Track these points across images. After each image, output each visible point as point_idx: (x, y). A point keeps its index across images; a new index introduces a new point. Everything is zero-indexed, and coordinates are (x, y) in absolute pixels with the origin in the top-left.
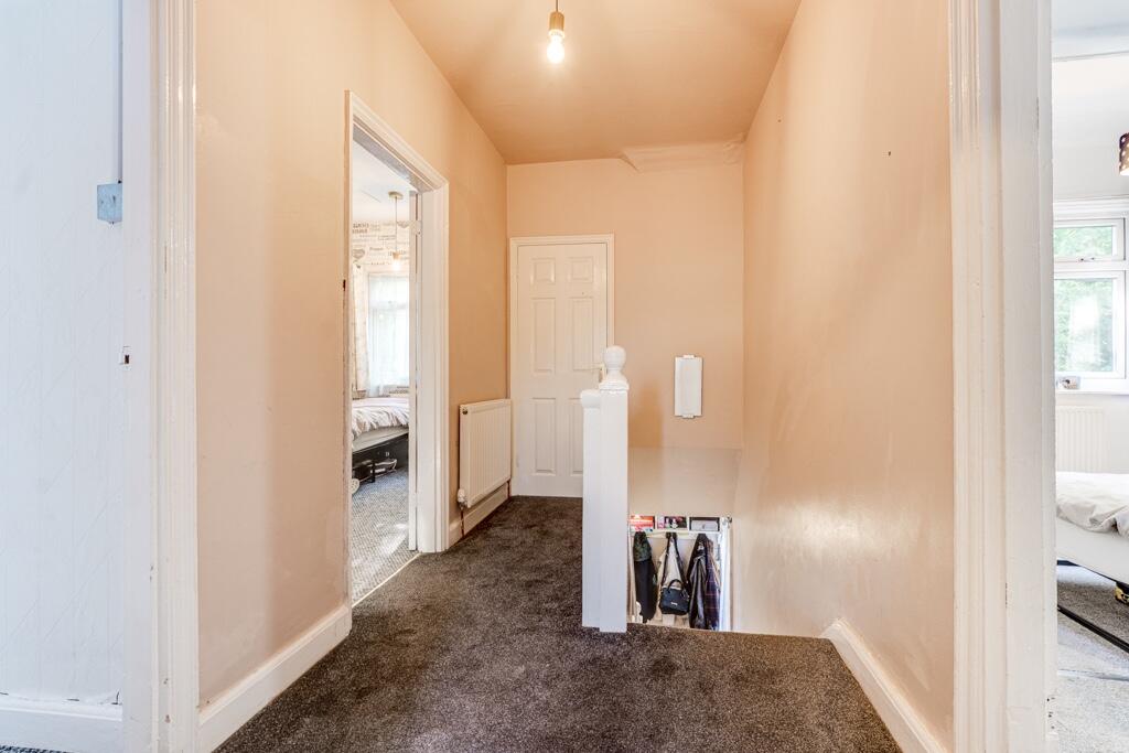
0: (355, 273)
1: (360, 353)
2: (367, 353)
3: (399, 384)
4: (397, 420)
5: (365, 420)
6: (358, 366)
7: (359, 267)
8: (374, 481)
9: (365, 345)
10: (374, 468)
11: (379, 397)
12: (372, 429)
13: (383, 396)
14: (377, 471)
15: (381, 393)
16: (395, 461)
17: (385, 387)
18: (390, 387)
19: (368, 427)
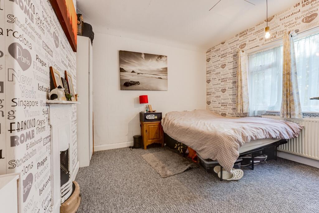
0: (241, 55)
1: (245, 94)
2: (248, 94)
3: (267, 110)
4: (270, 135)
5: (247, 135)
6: (243, 100)
7: (243, 52)
8: (252, 169)
9: (247, 90)
10: (253, 159)
11: (255, 116)
12: (252, 140)
13: (257, 116)
14: (255, 162)
15: (256, 115)
16: (267, 156)
17: (259, 112)
18: (262, 112)
19: (249, 139)
